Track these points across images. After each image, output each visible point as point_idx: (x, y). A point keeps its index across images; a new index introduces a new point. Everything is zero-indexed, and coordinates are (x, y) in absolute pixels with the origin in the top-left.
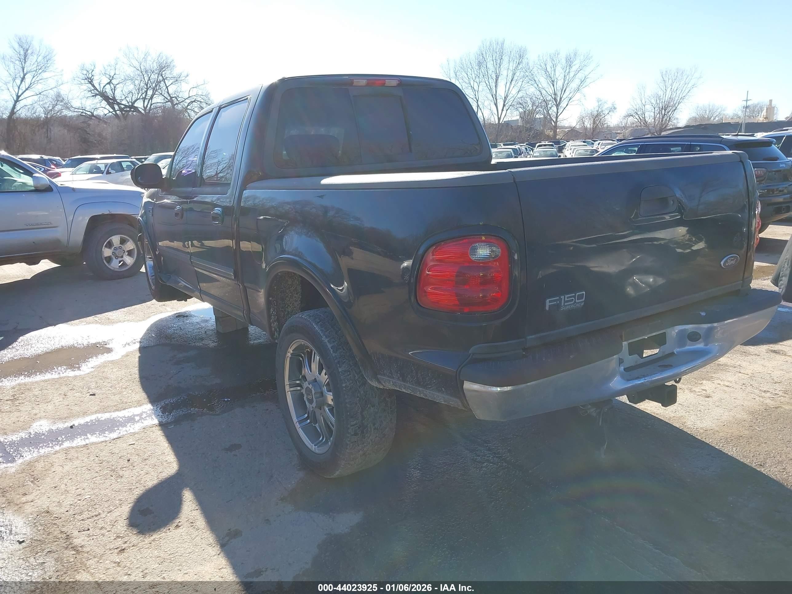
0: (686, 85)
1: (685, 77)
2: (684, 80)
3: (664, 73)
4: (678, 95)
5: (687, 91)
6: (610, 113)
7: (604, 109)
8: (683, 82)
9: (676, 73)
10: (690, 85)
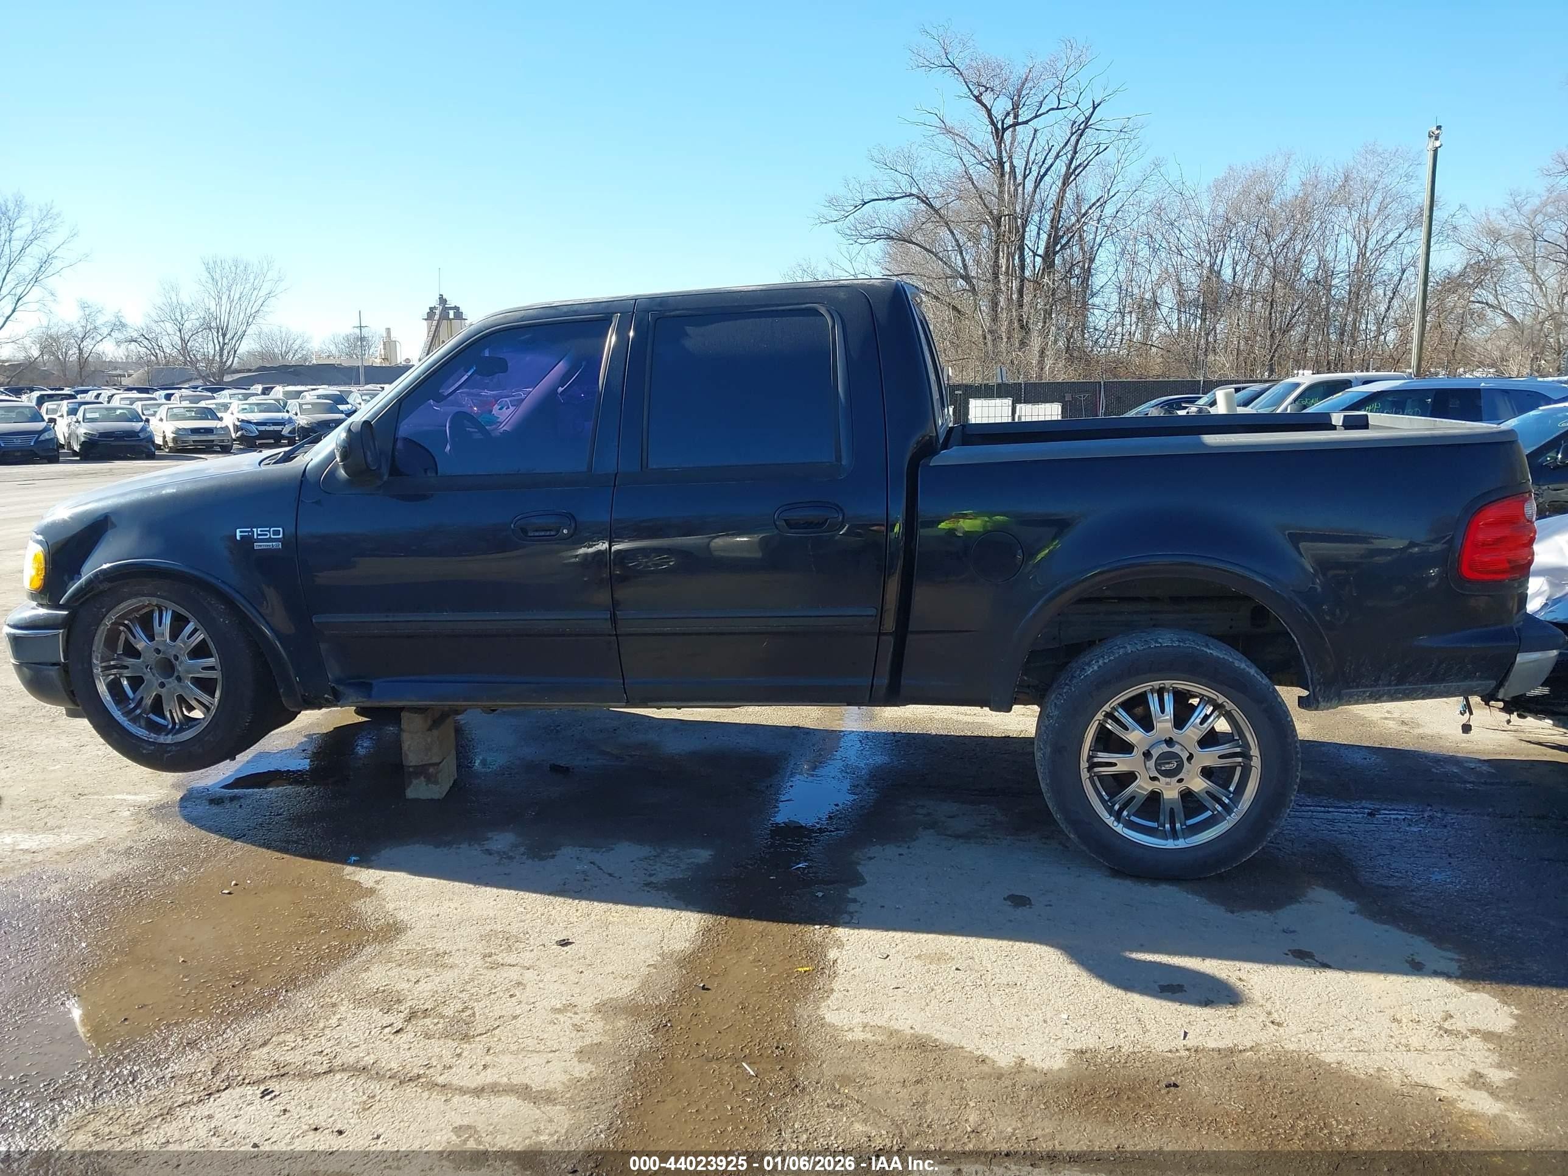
0: (255, 292)
1: (252, 277)
2: (252, 281)
3: (211, 265)
4: (243, 307)
5: (260, 302)
6: (113, 334)
7: (98, 323)
8: (248, 286)
9: (233, 268)
10: (263, 293)
